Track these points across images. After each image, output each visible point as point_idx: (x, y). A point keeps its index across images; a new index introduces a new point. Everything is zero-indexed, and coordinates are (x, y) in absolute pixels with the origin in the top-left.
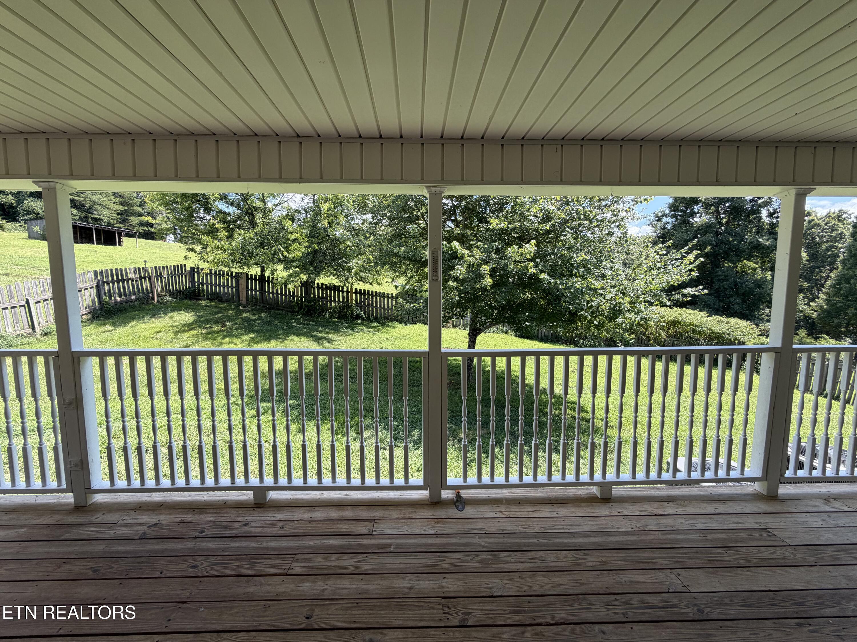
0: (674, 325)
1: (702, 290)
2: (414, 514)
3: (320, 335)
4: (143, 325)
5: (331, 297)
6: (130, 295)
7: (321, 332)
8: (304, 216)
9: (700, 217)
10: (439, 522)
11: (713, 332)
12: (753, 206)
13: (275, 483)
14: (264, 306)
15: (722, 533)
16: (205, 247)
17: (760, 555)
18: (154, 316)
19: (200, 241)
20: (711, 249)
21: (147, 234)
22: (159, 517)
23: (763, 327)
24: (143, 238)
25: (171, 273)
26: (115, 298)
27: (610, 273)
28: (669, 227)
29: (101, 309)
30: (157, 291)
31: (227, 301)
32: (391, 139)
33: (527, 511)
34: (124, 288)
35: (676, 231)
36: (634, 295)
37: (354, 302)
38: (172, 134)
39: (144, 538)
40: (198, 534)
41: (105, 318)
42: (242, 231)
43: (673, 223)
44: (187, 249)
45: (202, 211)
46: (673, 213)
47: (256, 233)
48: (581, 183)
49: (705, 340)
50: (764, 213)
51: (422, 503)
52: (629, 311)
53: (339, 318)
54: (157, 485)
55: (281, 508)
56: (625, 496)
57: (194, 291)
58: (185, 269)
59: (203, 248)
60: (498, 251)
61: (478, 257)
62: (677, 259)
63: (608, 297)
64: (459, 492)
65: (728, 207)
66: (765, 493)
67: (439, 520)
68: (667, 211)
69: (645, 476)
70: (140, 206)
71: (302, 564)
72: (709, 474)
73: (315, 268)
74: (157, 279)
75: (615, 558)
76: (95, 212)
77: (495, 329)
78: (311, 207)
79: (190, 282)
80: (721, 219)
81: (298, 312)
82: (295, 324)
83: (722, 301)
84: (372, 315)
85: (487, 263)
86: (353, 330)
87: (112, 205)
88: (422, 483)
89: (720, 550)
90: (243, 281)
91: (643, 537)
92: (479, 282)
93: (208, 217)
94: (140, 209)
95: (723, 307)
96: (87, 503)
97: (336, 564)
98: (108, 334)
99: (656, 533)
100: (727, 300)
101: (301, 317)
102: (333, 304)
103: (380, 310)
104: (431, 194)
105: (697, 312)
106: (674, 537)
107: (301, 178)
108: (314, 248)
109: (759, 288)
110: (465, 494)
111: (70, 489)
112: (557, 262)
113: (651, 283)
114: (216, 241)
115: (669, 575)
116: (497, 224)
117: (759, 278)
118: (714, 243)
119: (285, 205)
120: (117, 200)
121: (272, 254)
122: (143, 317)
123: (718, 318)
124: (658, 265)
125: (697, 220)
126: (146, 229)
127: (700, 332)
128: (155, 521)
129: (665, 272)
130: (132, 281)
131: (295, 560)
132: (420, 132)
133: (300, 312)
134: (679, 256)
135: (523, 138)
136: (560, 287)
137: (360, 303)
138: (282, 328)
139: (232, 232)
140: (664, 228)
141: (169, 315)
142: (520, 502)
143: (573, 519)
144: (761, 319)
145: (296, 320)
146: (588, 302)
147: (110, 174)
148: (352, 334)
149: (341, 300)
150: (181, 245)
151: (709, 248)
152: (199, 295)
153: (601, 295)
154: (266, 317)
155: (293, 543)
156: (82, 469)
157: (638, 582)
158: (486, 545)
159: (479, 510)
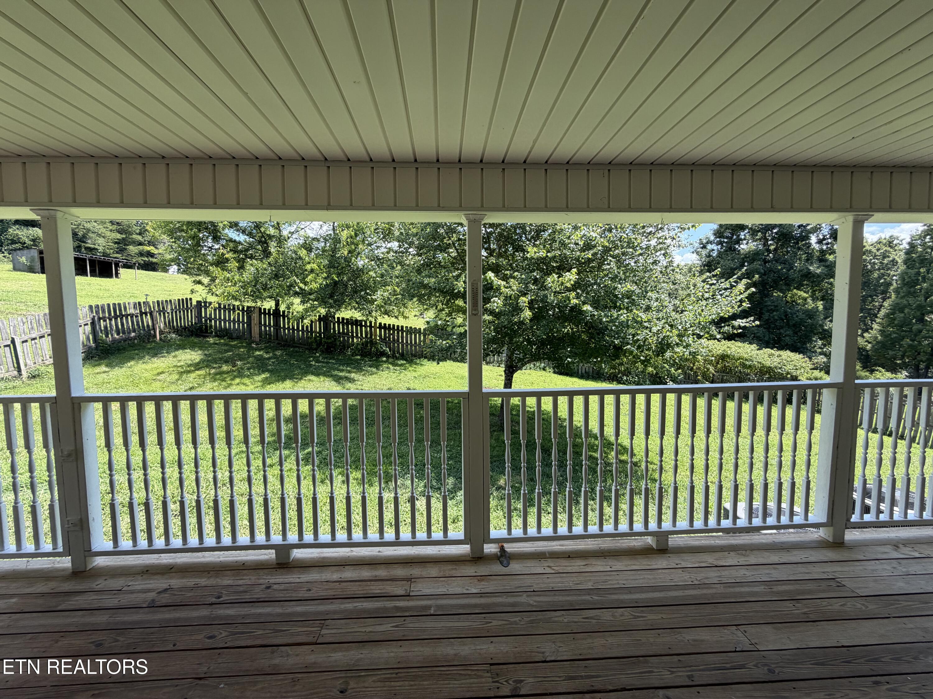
0: (722, 359)
1: (754, 321)
2: (454, 571)
3: (341, 374)
4: (144, 366)
5: (352, 332)
6: (129, 333)
7: (342, 371)
8: (323, 244)
9: (747, 244)
10: (483, 580)
11: (764, 366)
12: (802, 232)
13: (299, 540)
14: (279, 344)
15: (789, 584)
16: (213, 280)
17: (830, 607)
18: (155, 355)
19: (207, 273)
20: (760, 277)
21: (148, 265)
22: (169, 581)
23: (816, 361)
24: (143, 269)
25: (176, 308)
26: (112, 335)
27: (655, 304)
28: (714, 255)
29: (97, 348)
30: (159, 327)
31: (238, 338)
32: (427, 163)
33: (577, 565)
34: (122, 324)
35: (722, 258)
36: (682, 327)
37: (378, 338)
38: (187, 157)
39: (153, 606)
40: (214, 600)
41: (101, 358)
42: (254, 260)
43: (718, 250)
44: (194, 282)
45: (210, 240)
46: (718, 239)
47: (269, 263)
48: (630, 209)
49: (756, 375)
50: (813, 239)
51: (463, 558)
52: (677, 344)
53: (361, 355)
54: (166, 545)
55: (307, 569)
56: (683, 546)
57: (201, 327)
58: (191, 303)
59: (211, 280)
60: (536, 281)
61: (515, 288)
62: (726, 289)
63: (655, 329)
64: (502, 546)
65: (776, 233)
66: (831, 540)
67: (482, 578)
68: (712, 238)
69: (703, 523)
70: (140, 234)
71: (333, 631)
72: (771, 521)
73: (335, 301)
74: (160, 314)
75: (676, 615)
76: (89, 241)
77: (532, 366)
78: (330, 235)
79: (196, 317)
80: (769, 246)
81: (316, 349)
82: (313, 363)
83: (772, 333)
84: (398, 352)
85: (525, 295)
86: (377, 369)
87: (108, 233)
88: (462, 537)
89: (788, 604)
90: (255, 316)
91: (705, 591)
92: (517, 315)
93: (217, 247)
94: (139, 238)
95: (774, 339)
96: (86, 567)
97: (371, 630)
98: (104, 375)
99: (718, 586)
100: (778, 331)
101: (320, 355)
102: (355, 340)
103: (407, 346)
104: (470, 221)
105: (746, 345)
106: (737, 590)
107: (329, 204)
108: (333, 279)
109: (810, 318)
110: (510, 548)
111: (67, 552)
112: (600, 293)
113: (700, 315)
114: (225, 273)
115: (735, 632)
116: (535, 253)
117: (810, 307)
118: (762, 271)
119: (302, 233)
120: (114, 227)
121: (287, 286)
122: (144, 356)
123: (769, 351)
124: (707, 295)
125: (744, 247)
126: (146, 259)
127: (750, 366)
128: (165, 586)
129: (713, 303)
130: (132, 317)
131: (325, 627)
132: (458, 156)
133: (319, 350)
134: (728, 286)
135: (568, 163)
136: (604, 320)
137: (385, 339)
138: (300, 367)
139: (244, 262)
140: (709, 256)
141: (173, 354)
142: (569, 556)
143: (629, 573)
144: (813, 352)
145: (314, 357)
146: (634, 336)
147: (118, 201)
148: (376, 373)
149: (364, 336)
150: (187, 277)
151: (757, 276)
152: (207, 332)
153: (647, 327)
154: (282, 355)
155: (323, 608)
156: (82, 529)
157: (703, 641)
158: (535, 604)
159: (525, 565)
